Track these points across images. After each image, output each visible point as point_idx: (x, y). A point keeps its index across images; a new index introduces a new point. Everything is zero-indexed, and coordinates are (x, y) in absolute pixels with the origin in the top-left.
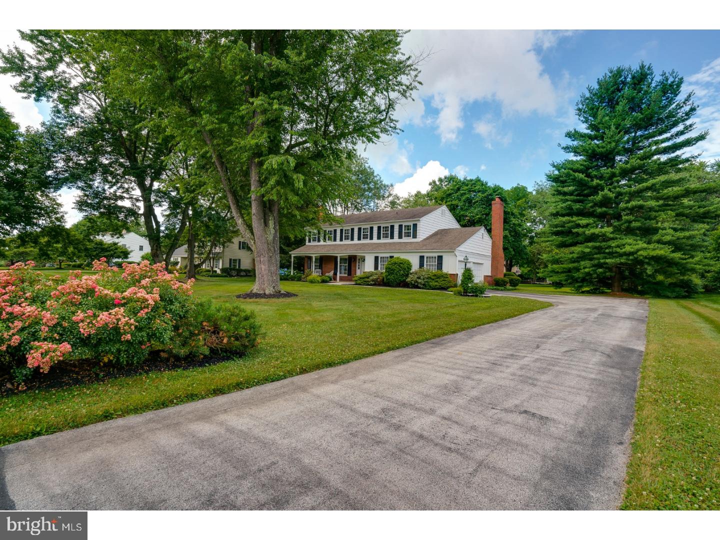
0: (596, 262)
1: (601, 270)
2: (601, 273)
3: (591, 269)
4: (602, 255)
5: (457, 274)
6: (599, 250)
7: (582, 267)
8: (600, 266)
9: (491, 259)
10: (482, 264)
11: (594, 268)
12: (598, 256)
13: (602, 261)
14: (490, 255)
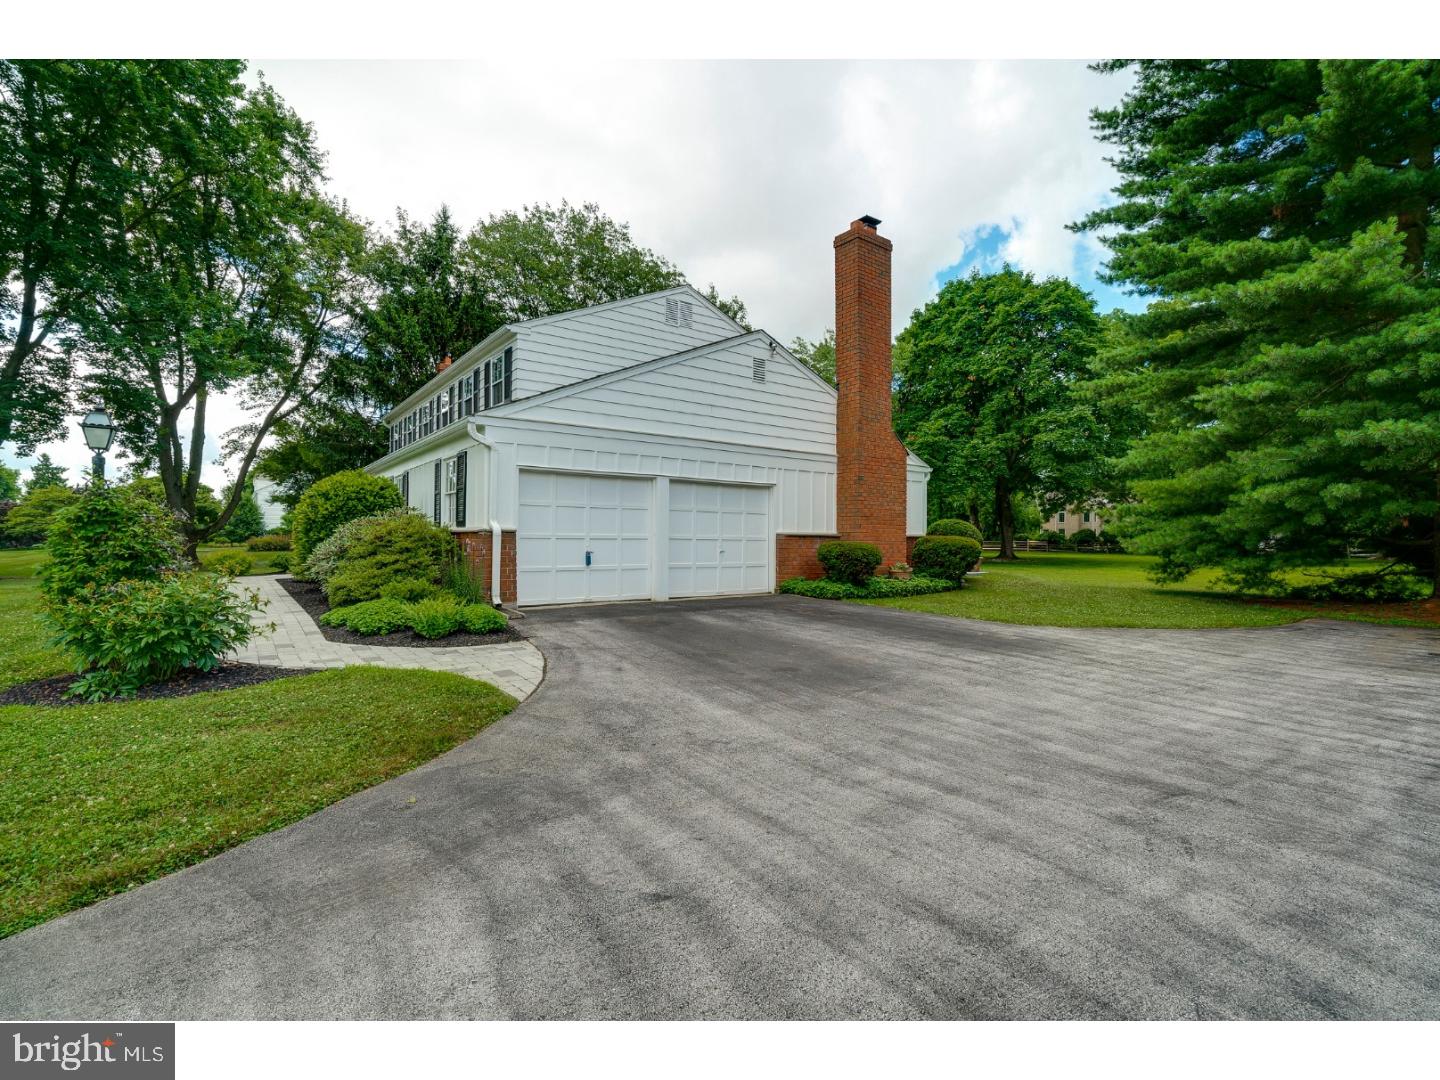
0: (1315, 446)
1: (1340, 489)
2: (1346, 503)
3: (1287, 488)
4: (1347, 408)
5: (491, 532)
6: (1332, 378)
7: (1245, 481)
8: (1343, 465)
9: (833, 468)
10: (768, 487)
11: (1303, 482)
12: (1327, 412)
13: (1347, 438)
14: (833, 450)
